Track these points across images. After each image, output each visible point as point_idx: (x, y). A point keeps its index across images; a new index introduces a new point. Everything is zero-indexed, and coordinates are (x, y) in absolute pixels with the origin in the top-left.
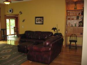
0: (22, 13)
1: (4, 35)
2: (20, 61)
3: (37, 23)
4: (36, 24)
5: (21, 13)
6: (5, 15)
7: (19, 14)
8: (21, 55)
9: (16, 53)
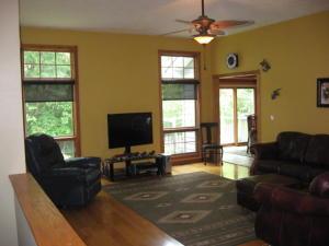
0: (268, 67)
1: (209, 143)
2: (234, 235)
3: (323, 102)
4: (320, 105)
5: (266, 66)
6: (215, 77)
7: (258, 72)
8: (243, 218)
9: (230, 207)
